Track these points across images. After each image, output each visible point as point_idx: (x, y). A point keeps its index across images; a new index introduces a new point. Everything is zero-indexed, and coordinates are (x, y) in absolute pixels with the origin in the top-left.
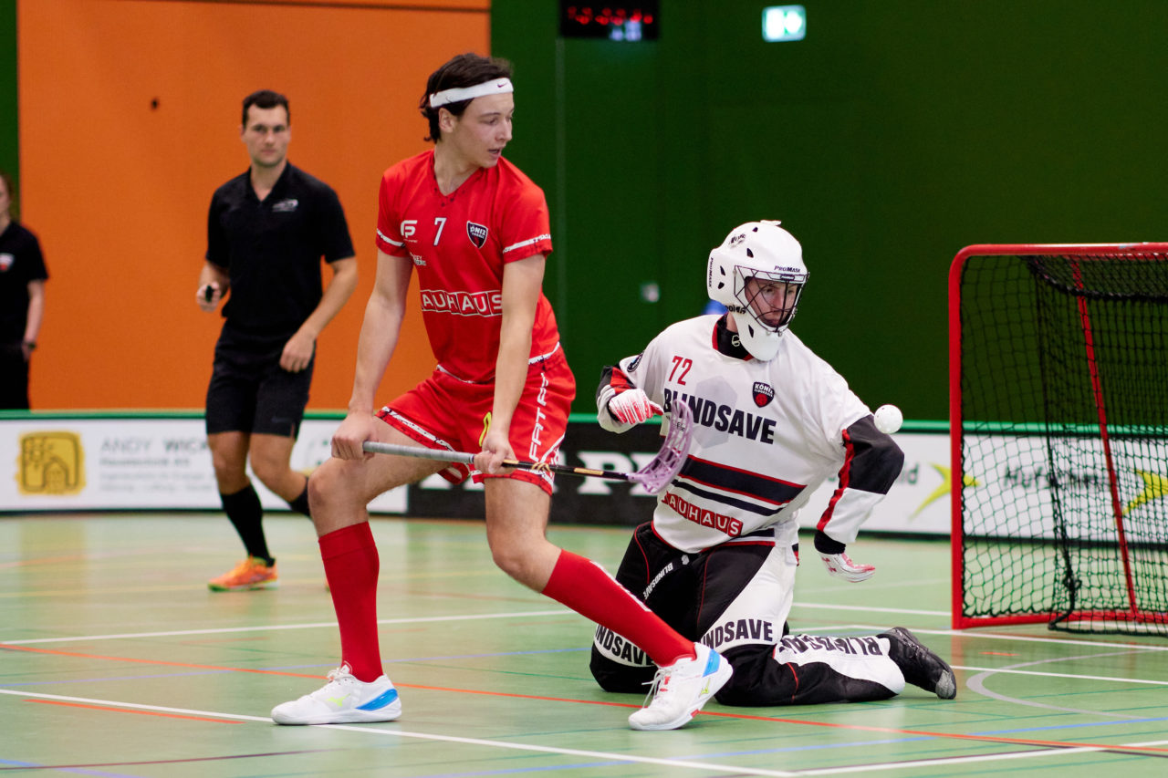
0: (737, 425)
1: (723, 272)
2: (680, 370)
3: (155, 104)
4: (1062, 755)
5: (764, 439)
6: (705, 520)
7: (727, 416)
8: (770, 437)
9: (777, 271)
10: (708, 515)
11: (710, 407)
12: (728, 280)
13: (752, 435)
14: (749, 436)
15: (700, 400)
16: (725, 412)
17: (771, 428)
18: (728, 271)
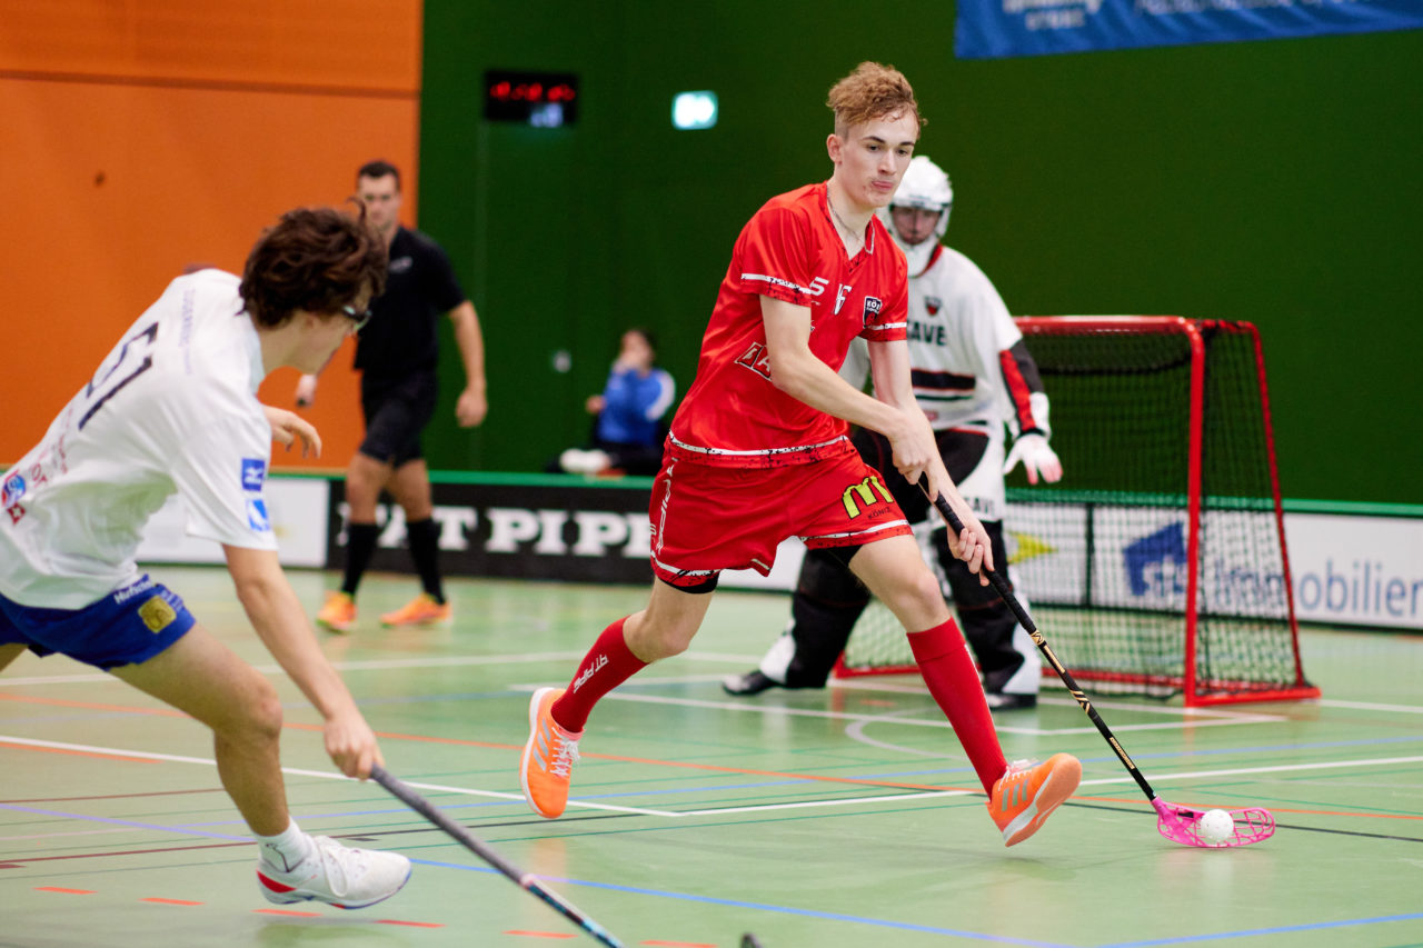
3: (100, 180)
4: (932, 798)
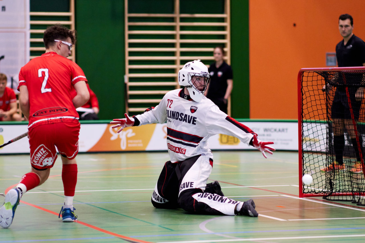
0: (185, 119)
1: (184, 76)
2: (170, 103)
5: (193, 123)
6: (176, 151)
7: (182, 116)
8: (195, 122)
9: (202, 73)
10: (177, 149)
11: (178, 114)
12: (186, 78)
13: (189, 122)
14: (188, 122)
15: (175, 112)
16: (182, 115)
17: (195, 119)
18: (186, 75)
